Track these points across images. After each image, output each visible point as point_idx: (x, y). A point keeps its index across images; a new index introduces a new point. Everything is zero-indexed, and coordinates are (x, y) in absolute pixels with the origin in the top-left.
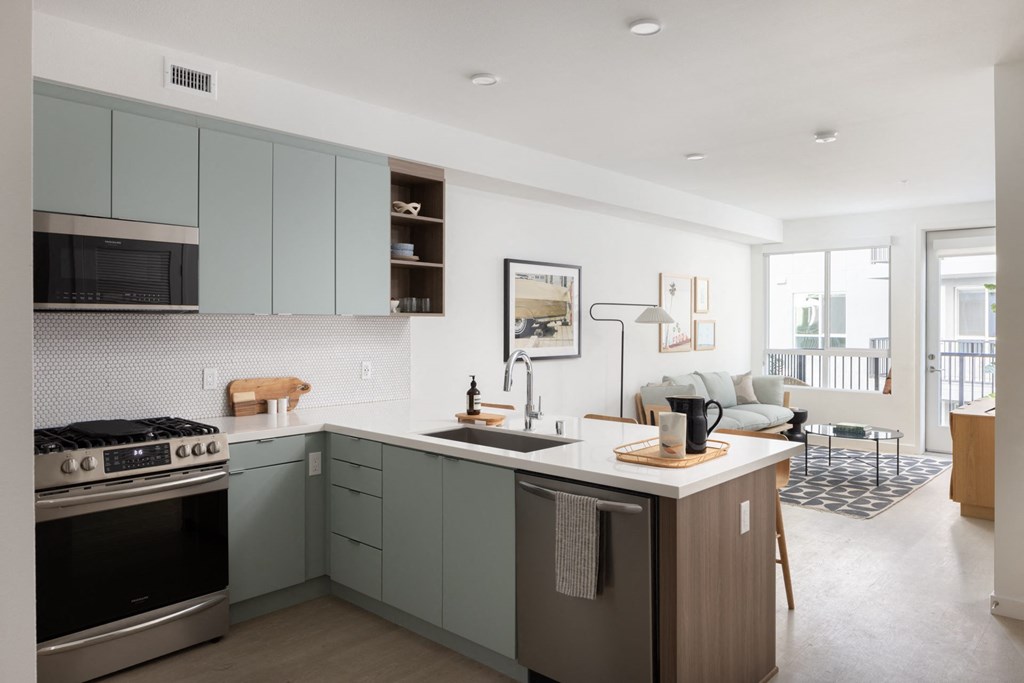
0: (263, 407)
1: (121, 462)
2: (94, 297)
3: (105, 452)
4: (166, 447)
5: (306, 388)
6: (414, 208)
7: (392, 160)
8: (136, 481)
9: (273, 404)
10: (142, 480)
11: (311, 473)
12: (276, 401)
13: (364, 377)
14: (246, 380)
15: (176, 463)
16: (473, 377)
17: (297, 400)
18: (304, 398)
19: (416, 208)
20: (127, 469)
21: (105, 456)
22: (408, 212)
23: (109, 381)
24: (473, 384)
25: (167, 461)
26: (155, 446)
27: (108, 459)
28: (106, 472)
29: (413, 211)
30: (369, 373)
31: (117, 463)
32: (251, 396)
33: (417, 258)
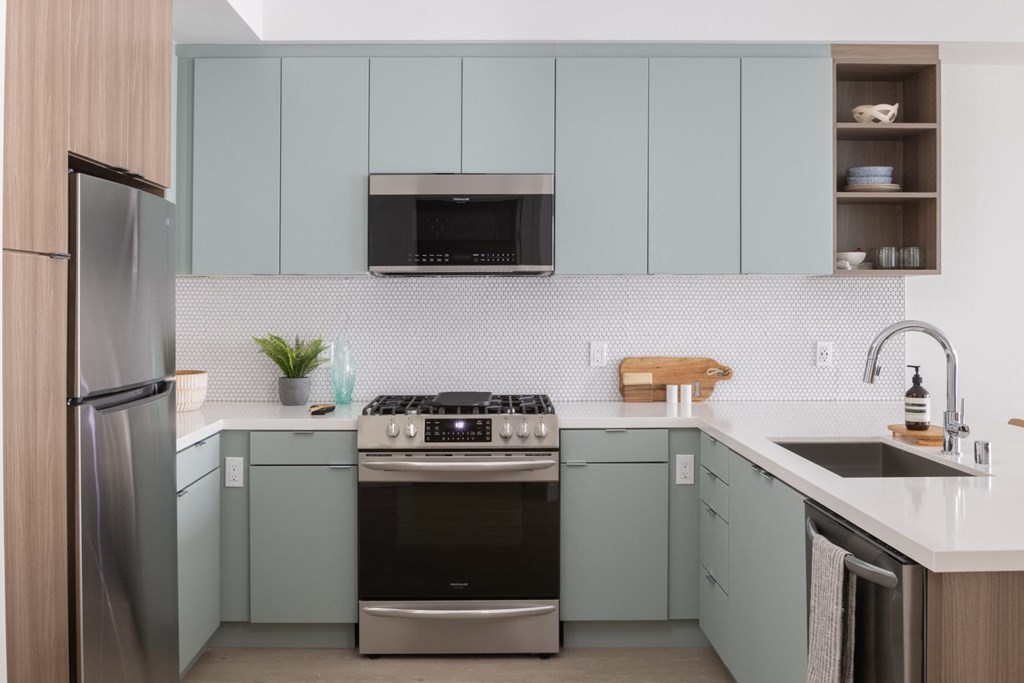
0: (657, 393)
1: (441, 433)
2: (443, 258)
3: (426, 420)
4: (488, 423)
5: (726, 373)
6: (882, 114)
7: (836, 48)
8: (456, 455)
9: (672, 390)
10: (461, 455)
11: (679, 480)
12: (676, 387)
13: (819, 364)
14: (642, 359)
15: (496, 442)
16: (917, 368)
17: (712, 389)
18: (721, 387)
19: (886, 112)
20: (446, 441)
21: (426, 425)
22: (876, 120)
23: (487, 350)
24: (917, 380)
25: (488, 438)
26: (476, 420)
27: (428, 428)
28: (426, 441)
29: (881, 117)
30: (830, 357)
31: (437, 434)
32: (647, 379)
33: (896, 187)
